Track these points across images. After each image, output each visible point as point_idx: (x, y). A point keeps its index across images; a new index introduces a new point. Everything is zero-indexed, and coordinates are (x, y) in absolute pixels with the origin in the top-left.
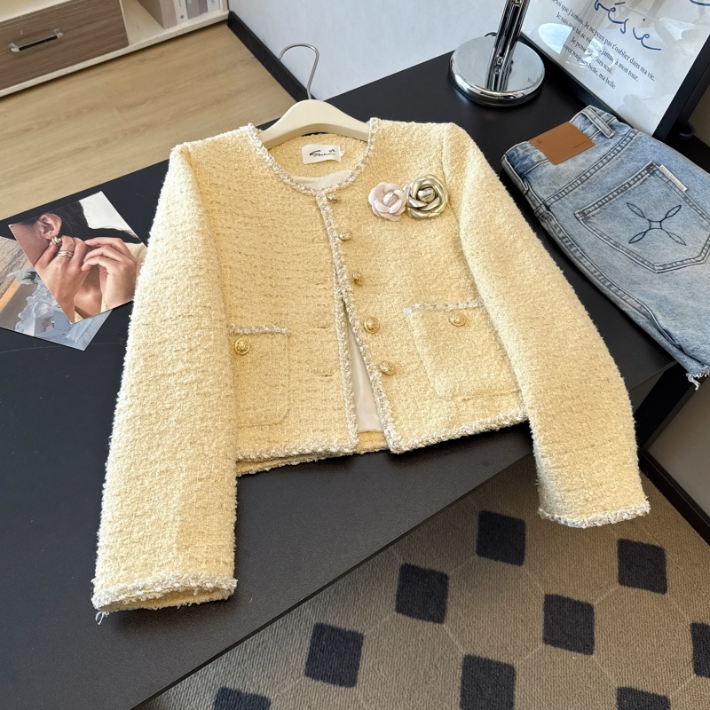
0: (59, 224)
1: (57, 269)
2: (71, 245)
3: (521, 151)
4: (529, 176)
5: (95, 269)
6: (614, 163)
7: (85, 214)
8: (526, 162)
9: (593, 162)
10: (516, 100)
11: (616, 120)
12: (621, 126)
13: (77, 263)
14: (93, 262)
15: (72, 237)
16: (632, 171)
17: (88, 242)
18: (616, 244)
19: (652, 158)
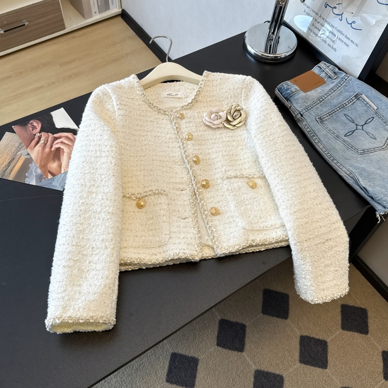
0: (40, 126)
1: (39, 150)
2: (46, 137)
3: (285, 86)
4: (291, 98)
5: (58, 149)
6: (337, 92)
7: (54, 120)
8: (289, 91)
9: (326, 91)
10: (281, 59)
11: (337, 69)
12: (340, 73)
13: (49, 146)
14: (57, 146)
15: (47, 133)
16: (347, 97)
17: (55, 135)
18: (338, 136)
19: (357, 91)
